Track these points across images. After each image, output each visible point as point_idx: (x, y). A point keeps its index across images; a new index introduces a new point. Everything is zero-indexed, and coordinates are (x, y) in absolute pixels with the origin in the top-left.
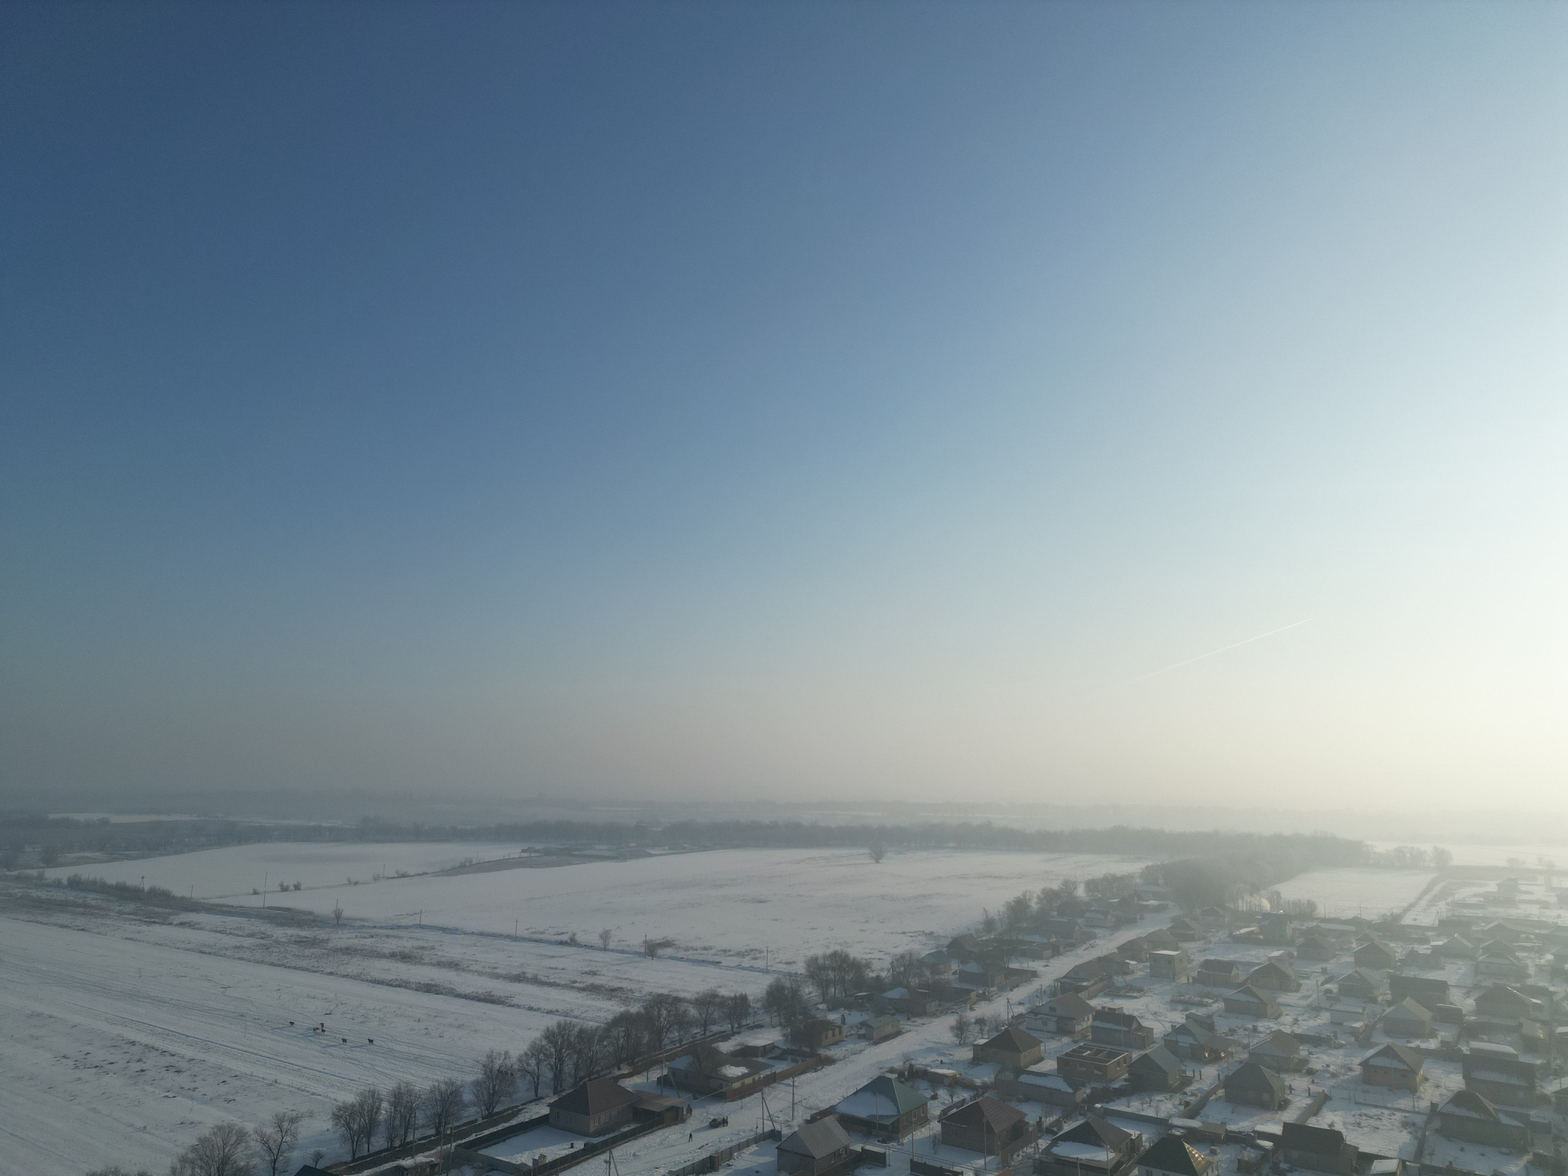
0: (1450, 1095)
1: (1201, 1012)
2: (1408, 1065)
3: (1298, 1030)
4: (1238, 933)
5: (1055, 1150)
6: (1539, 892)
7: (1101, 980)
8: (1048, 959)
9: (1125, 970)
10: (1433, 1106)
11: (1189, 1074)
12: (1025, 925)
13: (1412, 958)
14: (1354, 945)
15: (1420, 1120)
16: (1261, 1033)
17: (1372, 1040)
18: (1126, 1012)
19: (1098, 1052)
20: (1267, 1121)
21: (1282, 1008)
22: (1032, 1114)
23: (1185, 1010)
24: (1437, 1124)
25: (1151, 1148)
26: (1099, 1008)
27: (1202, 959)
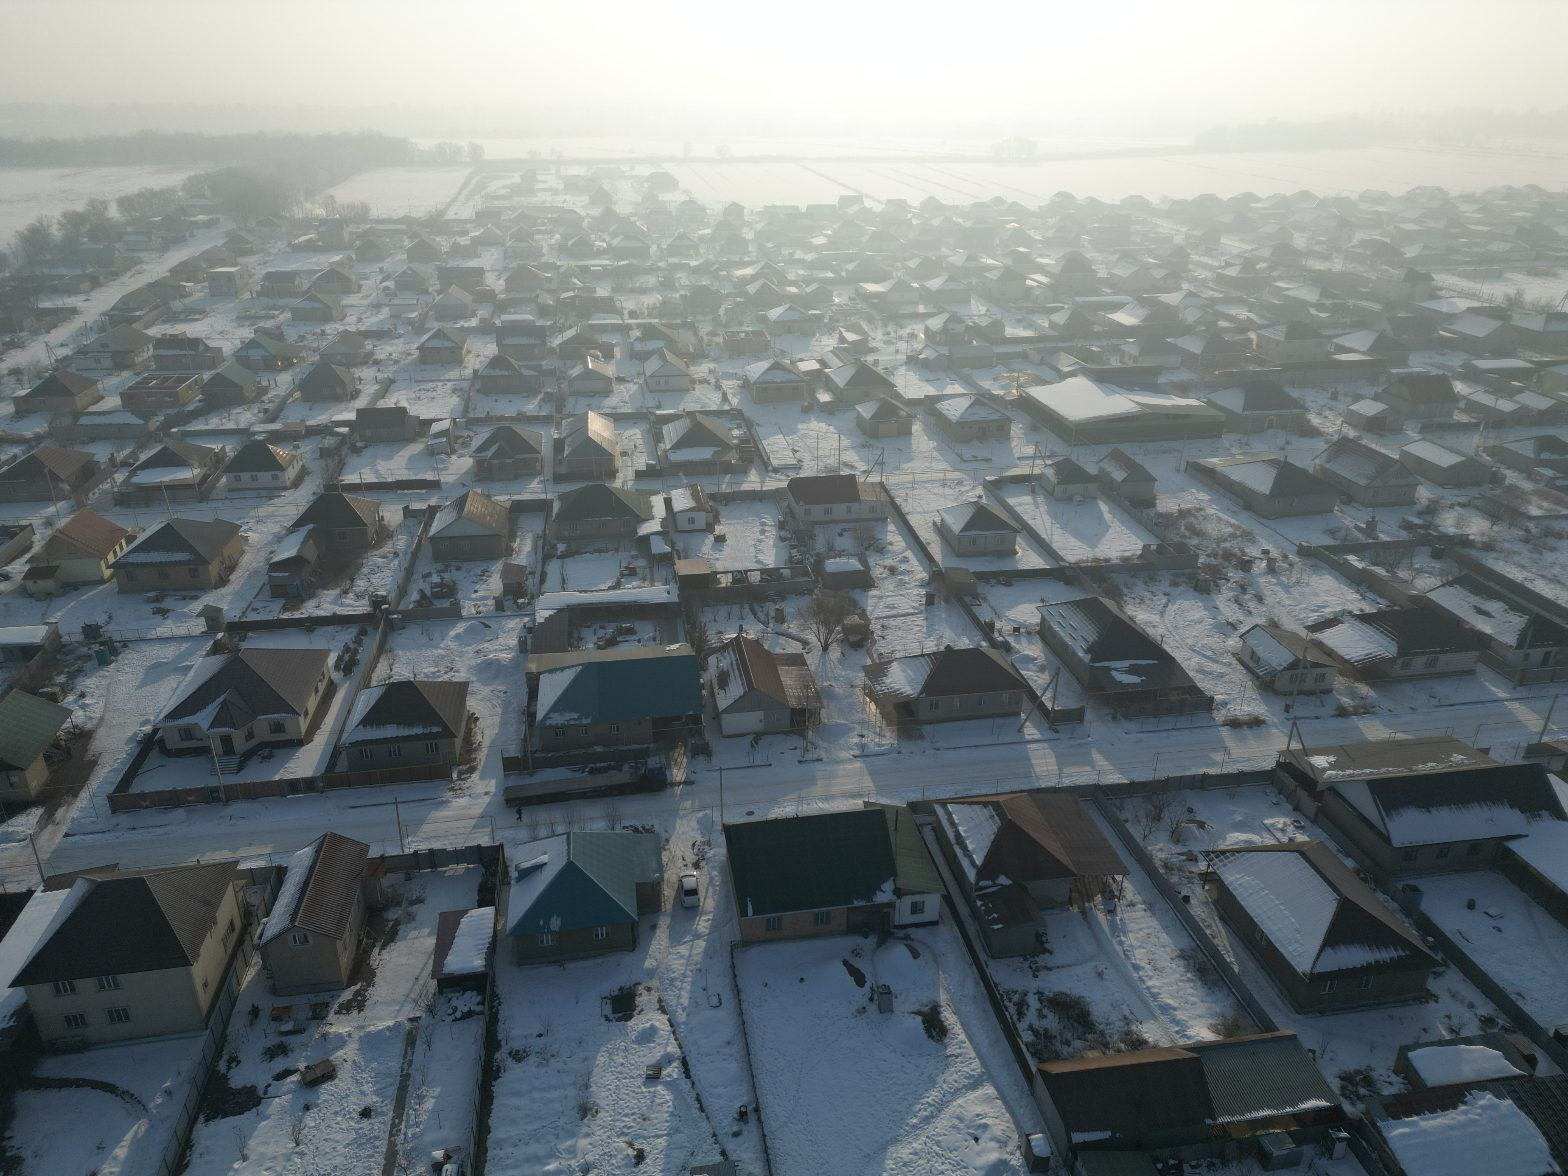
0: (488, 360)
1: (269, 324)
2: (456, 343)
3: (362, 328)
4: (297, 241)
5: (135, 480)
6: (552, 181)
7: (156, 307)
8: (87, 292)
9: (183, 294)
10: (475, 372)
11: (265, 383)
12: (49, 257)
13: (456, 250)
14: (406, 243)
15: (465, 385)
16: (329, 335)
17: (427, 326)
18: (190, 336)
19: (166, 379)
20: (342, 411)
21: (346, 310)
22: (101, 453)
23: (253, 325)
24: (478, 386)
25: (236, 457)
26: (159, 336)
27: (264, 272)
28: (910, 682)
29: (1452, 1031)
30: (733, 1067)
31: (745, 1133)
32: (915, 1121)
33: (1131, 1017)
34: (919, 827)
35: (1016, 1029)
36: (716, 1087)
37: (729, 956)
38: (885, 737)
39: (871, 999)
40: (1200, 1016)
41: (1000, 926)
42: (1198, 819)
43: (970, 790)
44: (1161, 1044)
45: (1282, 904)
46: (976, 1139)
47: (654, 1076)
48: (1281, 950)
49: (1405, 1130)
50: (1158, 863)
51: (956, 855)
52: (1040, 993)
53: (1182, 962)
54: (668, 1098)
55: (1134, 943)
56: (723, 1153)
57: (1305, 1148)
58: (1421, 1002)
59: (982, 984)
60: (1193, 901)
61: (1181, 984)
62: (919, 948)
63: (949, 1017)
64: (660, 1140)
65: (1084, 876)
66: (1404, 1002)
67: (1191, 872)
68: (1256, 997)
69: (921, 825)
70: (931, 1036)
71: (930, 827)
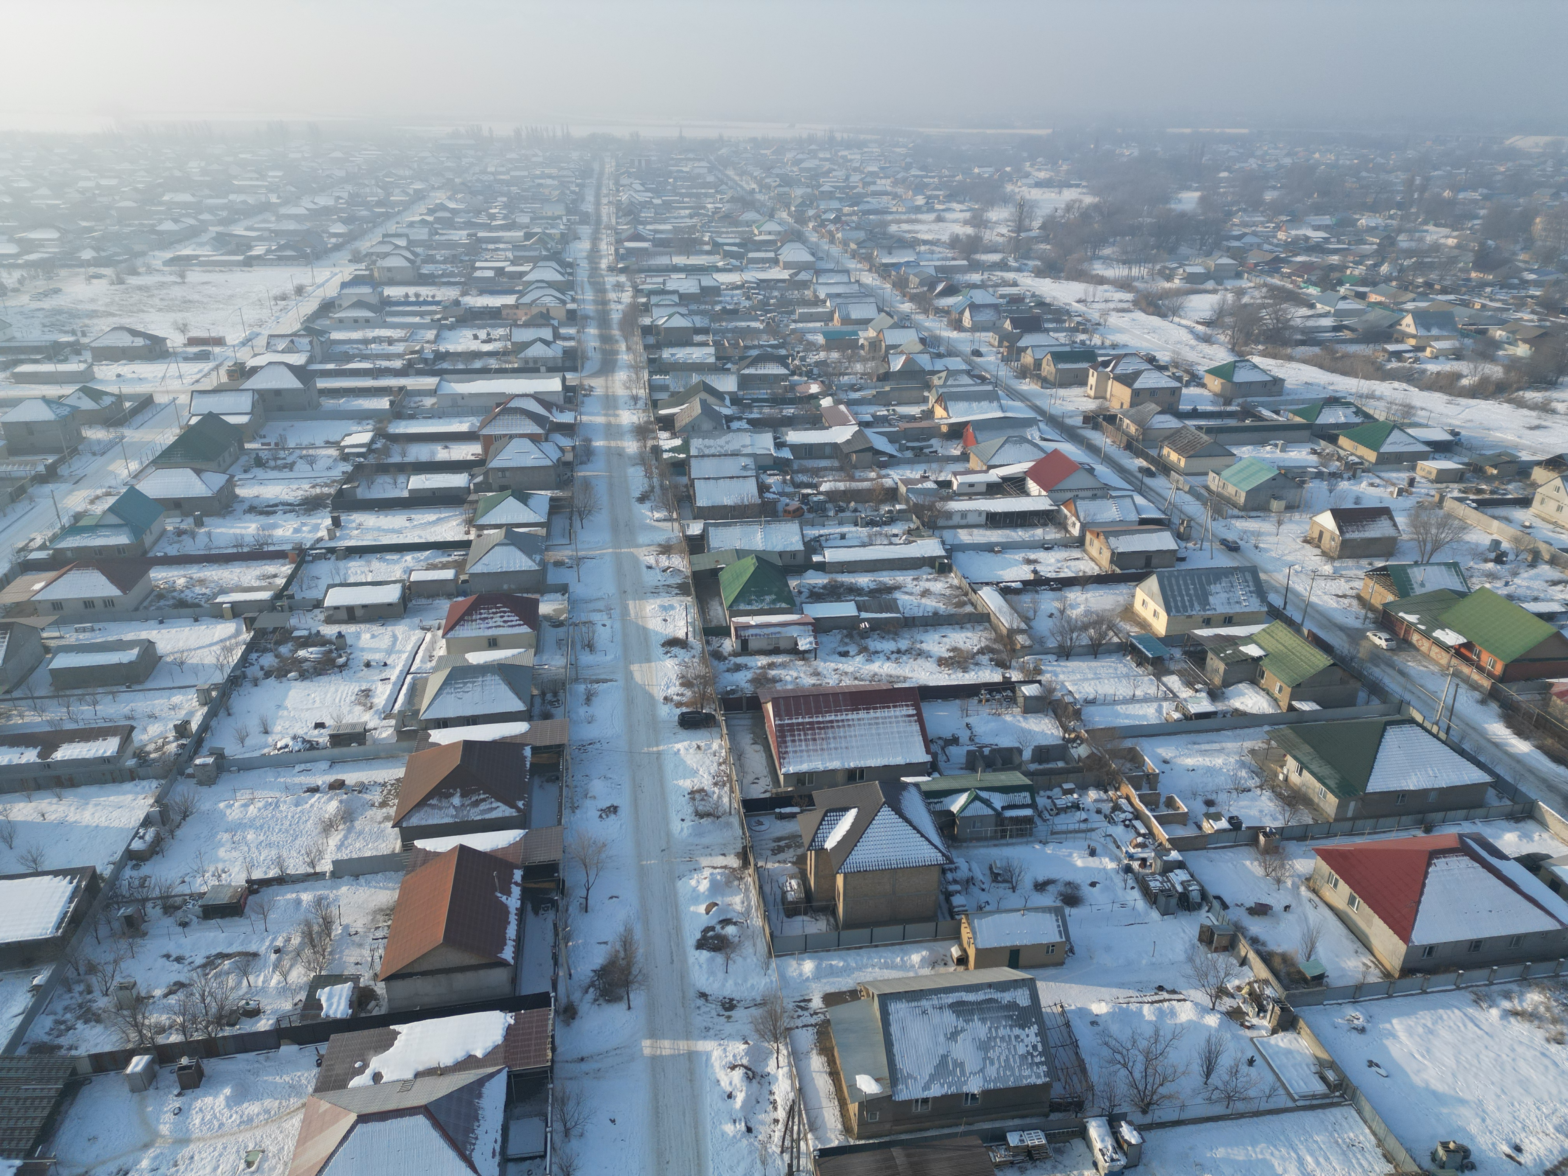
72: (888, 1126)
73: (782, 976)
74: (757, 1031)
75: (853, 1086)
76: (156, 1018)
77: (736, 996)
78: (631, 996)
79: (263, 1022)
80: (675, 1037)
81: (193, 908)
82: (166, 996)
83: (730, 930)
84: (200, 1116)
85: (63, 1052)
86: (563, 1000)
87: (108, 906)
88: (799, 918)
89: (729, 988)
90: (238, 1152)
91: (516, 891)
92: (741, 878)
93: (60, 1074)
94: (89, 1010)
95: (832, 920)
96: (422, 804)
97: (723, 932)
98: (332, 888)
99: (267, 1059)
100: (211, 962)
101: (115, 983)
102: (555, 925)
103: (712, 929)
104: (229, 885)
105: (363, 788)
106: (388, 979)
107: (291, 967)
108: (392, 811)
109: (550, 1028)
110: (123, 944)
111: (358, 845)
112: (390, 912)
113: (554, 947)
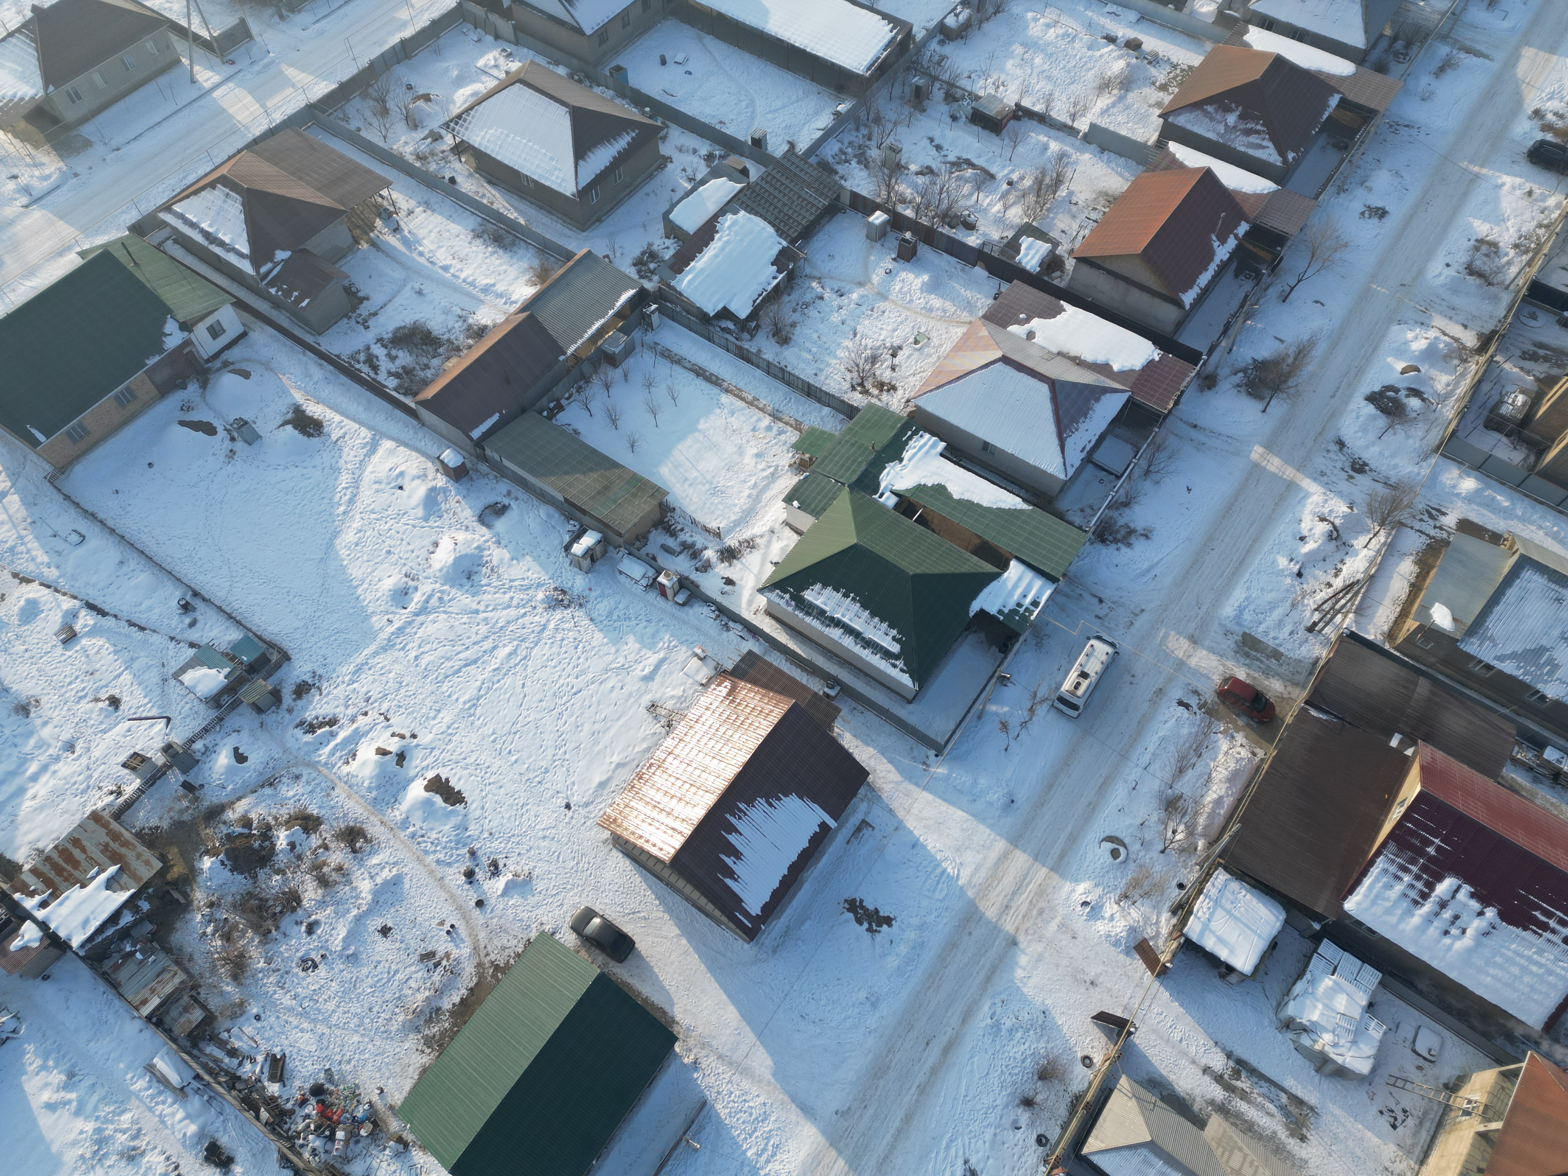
28: (22, 77)
29: (690, 180)
30: (144, 577)
31: (199, 618)
32: (342, 509)
33: (464, 313)
34: (159, 247)
35: (379, 383)
36: (140, 604)
37: (55, 491)
38: (44, 164)
39: (233, 439)
40: (516, 279)
41: (307, 301)
42: (421, 93)
43: (185, 177)
44: (498, 321)
45: (529, 141)
46: (401, 488)
47: (69, 636)
48: (547, 184)
49: (690, 277)
50: (410, 159)
51: (218, 257)
52: (380, 340)
53: (479, 241)
54: (100, 643)
55: (432, 247)
56: (192, 645)
57: (633, 334)
58: (662, 169)
59: (325, 363)
60: (459, 179)
61: (487, 261)
62: (244, 366)
63: (314, 410)
64: (122, 678)
65: (353, 209)
66: (651, 176)
67: (443, 152)
68: (548, 236)
69: (161, 244)
70: (310, 435)
71: (170, 242)
72: (1432, 660)
73: (1434, 476)
74: (1370, 505)
75: (1425, 609)
76: (904, 188)
77: (1373, 464)
78: (1273, 402)
79: (973, 238)
80: (1288, 461)
81: (967, 106)
82: (917, 173)
83: (1414, 403)
84: (901, 285)
85: (837, 178)
86: (1210, 368)
87: (908, 69)
88: (1497, 436)
89: (1371, 454)
90: (913, 328)
91: (1232, 243)
92: (1465, 361)
93: (830, 194)
94: (863, 153)
95: (1532, 459)
96: (1197, 106)
97: (1405, 400)
98: (1078, 150)
99: (963, 270)
100: (961, 163)
101: (888, 142)
102: (1246, 296)
103: (1396, 390)
104: (1001, 100)
105: (1154, 60)
106: (1081, 260)
107: (1014, 203)
108: (1167, 99)
109: (1185, 383)
110: (907, 110)
111: (1119, 118)
112: (1113, 200)
113: (1233, 316)
